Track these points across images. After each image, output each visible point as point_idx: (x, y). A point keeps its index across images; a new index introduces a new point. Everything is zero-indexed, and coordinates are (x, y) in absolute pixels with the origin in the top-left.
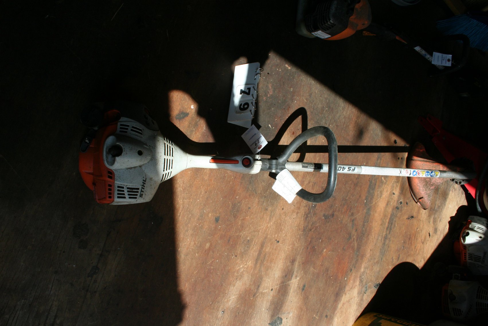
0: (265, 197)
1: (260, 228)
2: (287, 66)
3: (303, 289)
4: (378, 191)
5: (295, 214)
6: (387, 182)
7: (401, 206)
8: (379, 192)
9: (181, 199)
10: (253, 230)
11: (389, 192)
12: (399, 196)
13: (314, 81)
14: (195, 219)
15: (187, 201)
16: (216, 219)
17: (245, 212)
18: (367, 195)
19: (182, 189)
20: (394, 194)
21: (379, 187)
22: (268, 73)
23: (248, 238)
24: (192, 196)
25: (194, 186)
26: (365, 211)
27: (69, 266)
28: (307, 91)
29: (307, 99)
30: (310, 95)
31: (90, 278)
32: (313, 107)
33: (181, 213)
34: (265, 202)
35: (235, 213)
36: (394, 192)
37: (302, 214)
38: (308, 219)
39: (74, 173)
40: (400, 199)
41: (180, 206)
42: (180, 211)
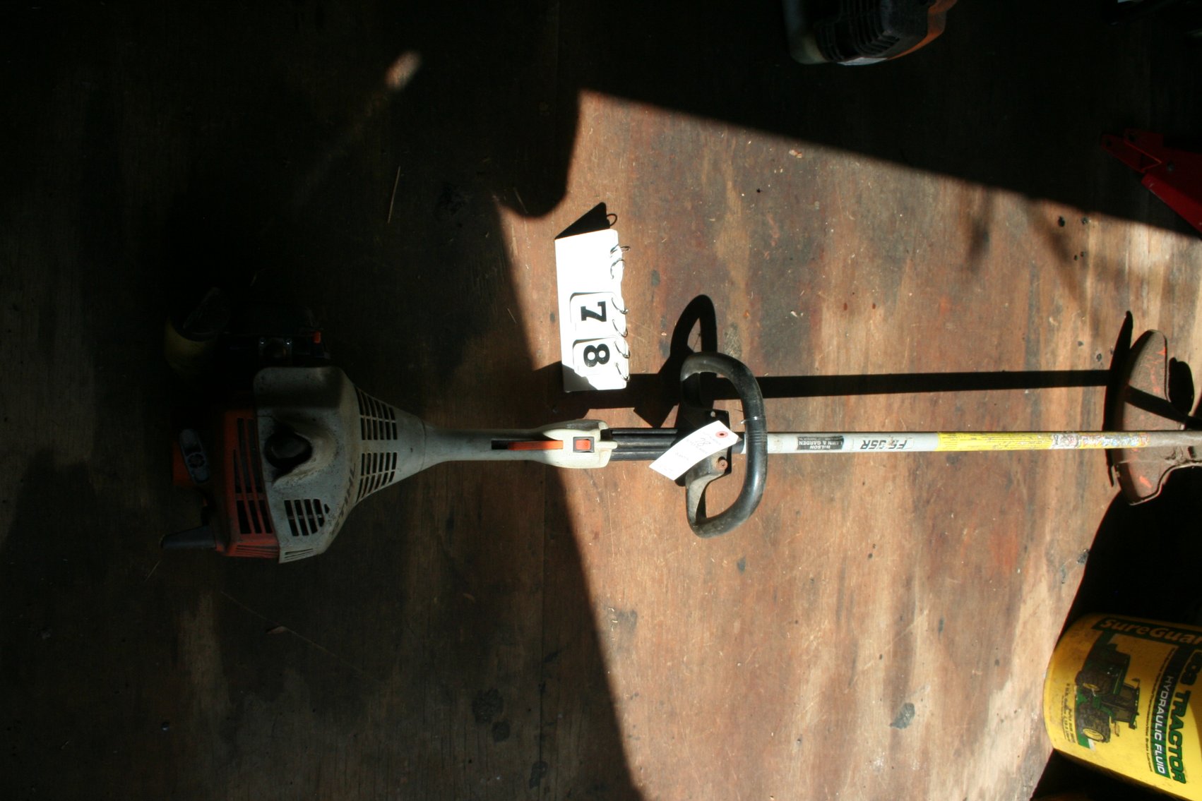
0: (822, 475)
1: (828, 544)
2: (792, 152)
3: (941, 628)
4: (1046, 354)
5: (890, 483)
6: (1062, 325)
7: (1101, 364)
8: (1049, 356)
9: (660, 557)
10: (816, 555)
11: (1070, 343)
12: (1093, 345)
13: (859, 162)
14: (699, 585)
15: (673, 555)
16: (738, 565)
17: (792, 526)
19: (655, 535)
20: (1080, 344)
21: (1048, 342)
22: (759, 191)
23: (811, 576)
24: (680, 541)
26: (1029, 410)
27: (488, 783)
28: (851, 194)
29: (854, 214)
30: (859, 202)
31: (535, 788)
32: (871, 227)
34: (825, 485)
36: (1080, 339)
37: (904, 477)
39: (435, 599)
40: (1097, 349)
41: (662, 571)
42: (665, 582)
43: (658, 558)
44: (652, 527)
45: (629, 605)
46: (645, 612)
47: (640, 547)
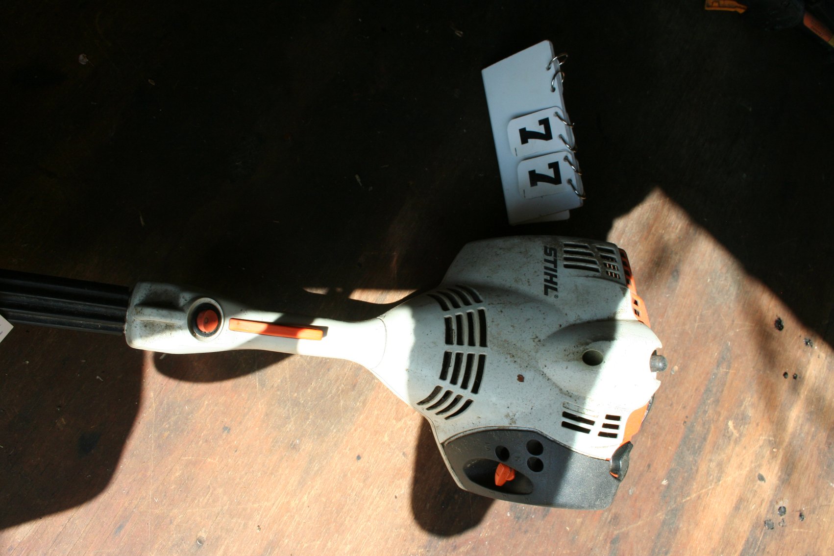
18: (673, 465)
35: (166, 434)
38: (450, 508)
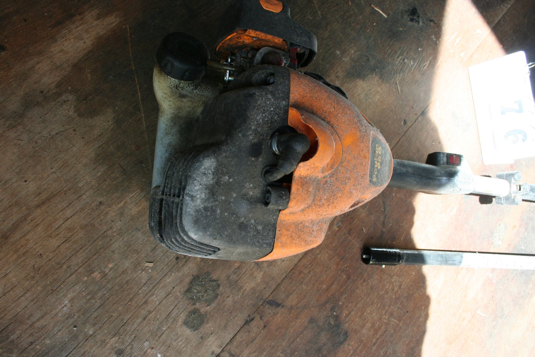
9: (387, 314)
15: (395, 322)
19: (394, 296)
24: (404, 318)
25: (412, 300)
33: (379, 340)
41: (381, 326)
42: (378, 336)
43: (385, 314)
44: (396, 289)
45: (347, 325)
46: (353, 343)
47: (381, 293)
